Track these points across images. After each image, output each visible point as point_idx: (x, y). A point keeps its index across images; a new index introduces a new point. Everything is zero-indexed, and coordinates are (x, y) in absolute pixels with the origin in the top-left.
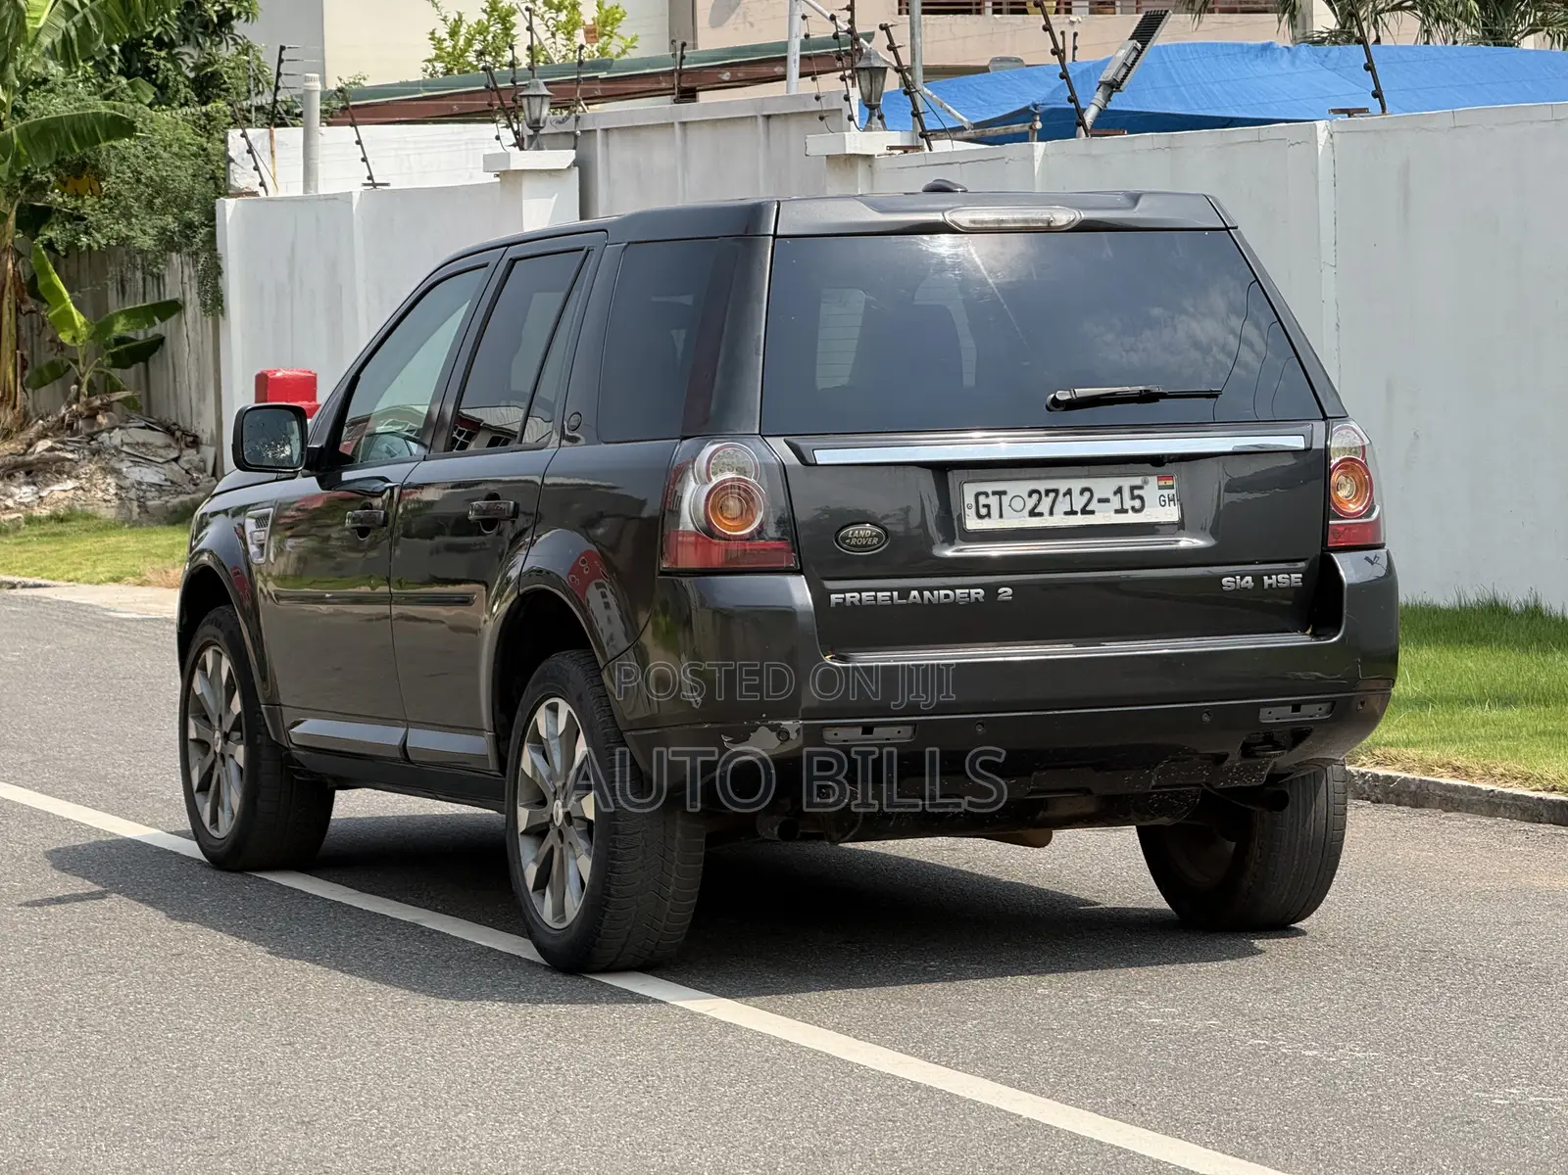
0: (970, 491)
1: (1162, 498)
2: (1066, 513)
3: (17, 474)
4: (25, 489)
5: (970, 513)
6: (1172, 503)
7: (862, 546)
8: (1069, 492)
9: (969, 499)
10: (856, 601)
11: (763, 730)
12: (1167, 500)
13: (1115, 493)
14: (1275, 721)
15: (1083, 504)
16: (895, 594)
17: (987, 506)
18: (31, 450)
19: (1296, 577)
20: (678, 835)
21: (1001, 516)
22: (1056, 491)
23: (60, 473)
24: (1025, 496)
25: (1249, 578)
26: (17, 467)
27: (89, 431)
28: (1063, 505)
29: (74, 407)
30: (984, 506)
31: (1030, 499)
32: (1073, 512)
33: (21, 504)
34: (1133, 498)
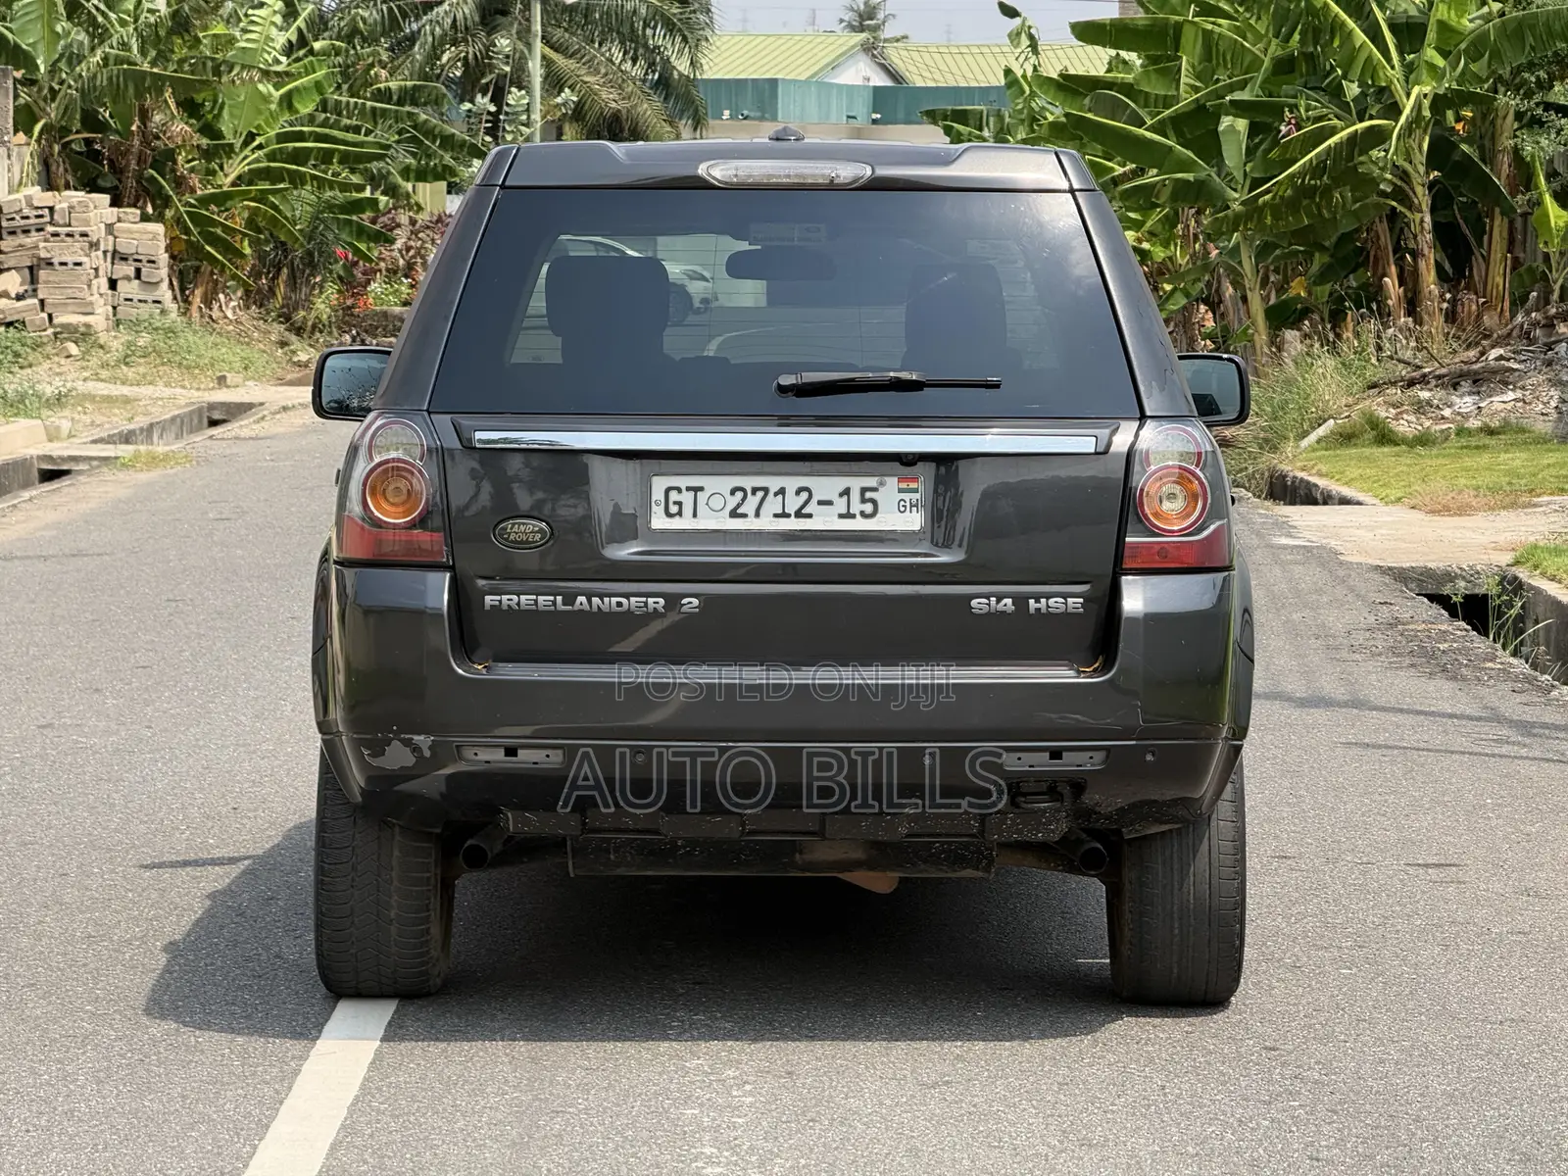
0: (659, 485)
1: (902, 503)
2: (776, 516)
3: (1463, 383)
4: (1467, 399)
5: (658, 511)
6: (915, 509)
7: (522, 542)
8: (782, 491)
9: (658, 494)
10: (513, 604)
11: (396, 743)
12: (908, 504)
13: (841, 495)
14: (1028, 769)
15: (797, 507)
16: (559, 598)
17: (679, 504)
18: (1484, 358)
19: (1075, 603)
20: (396, 853)
21: (695, 515)
22: (766, 490)
23: (1506, 384)
24: (727, 495)
25: (1009, 601)
26: (1463, 375)
27: (1545, 340)
28: (773, 505)
29: (1533, 315)
30: (675, 503)
31: (732, 498)
32: (785, 515)
33: (1459, 414)
34: (864, 501)
